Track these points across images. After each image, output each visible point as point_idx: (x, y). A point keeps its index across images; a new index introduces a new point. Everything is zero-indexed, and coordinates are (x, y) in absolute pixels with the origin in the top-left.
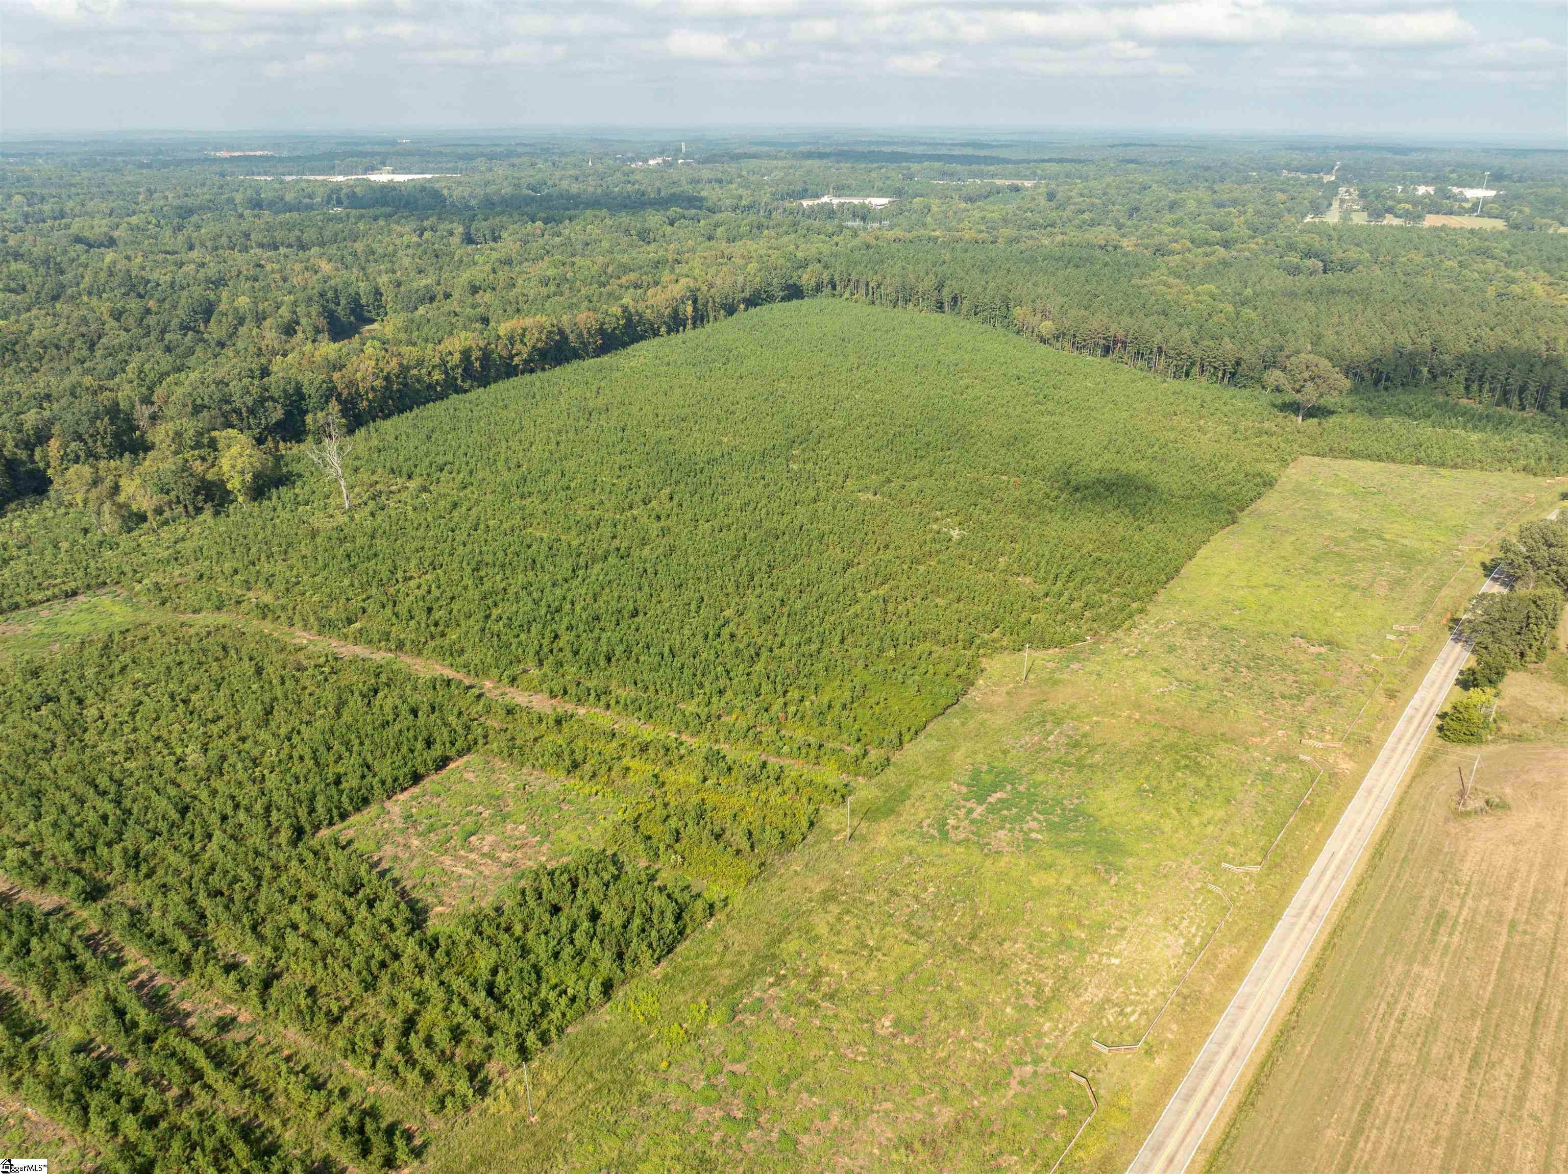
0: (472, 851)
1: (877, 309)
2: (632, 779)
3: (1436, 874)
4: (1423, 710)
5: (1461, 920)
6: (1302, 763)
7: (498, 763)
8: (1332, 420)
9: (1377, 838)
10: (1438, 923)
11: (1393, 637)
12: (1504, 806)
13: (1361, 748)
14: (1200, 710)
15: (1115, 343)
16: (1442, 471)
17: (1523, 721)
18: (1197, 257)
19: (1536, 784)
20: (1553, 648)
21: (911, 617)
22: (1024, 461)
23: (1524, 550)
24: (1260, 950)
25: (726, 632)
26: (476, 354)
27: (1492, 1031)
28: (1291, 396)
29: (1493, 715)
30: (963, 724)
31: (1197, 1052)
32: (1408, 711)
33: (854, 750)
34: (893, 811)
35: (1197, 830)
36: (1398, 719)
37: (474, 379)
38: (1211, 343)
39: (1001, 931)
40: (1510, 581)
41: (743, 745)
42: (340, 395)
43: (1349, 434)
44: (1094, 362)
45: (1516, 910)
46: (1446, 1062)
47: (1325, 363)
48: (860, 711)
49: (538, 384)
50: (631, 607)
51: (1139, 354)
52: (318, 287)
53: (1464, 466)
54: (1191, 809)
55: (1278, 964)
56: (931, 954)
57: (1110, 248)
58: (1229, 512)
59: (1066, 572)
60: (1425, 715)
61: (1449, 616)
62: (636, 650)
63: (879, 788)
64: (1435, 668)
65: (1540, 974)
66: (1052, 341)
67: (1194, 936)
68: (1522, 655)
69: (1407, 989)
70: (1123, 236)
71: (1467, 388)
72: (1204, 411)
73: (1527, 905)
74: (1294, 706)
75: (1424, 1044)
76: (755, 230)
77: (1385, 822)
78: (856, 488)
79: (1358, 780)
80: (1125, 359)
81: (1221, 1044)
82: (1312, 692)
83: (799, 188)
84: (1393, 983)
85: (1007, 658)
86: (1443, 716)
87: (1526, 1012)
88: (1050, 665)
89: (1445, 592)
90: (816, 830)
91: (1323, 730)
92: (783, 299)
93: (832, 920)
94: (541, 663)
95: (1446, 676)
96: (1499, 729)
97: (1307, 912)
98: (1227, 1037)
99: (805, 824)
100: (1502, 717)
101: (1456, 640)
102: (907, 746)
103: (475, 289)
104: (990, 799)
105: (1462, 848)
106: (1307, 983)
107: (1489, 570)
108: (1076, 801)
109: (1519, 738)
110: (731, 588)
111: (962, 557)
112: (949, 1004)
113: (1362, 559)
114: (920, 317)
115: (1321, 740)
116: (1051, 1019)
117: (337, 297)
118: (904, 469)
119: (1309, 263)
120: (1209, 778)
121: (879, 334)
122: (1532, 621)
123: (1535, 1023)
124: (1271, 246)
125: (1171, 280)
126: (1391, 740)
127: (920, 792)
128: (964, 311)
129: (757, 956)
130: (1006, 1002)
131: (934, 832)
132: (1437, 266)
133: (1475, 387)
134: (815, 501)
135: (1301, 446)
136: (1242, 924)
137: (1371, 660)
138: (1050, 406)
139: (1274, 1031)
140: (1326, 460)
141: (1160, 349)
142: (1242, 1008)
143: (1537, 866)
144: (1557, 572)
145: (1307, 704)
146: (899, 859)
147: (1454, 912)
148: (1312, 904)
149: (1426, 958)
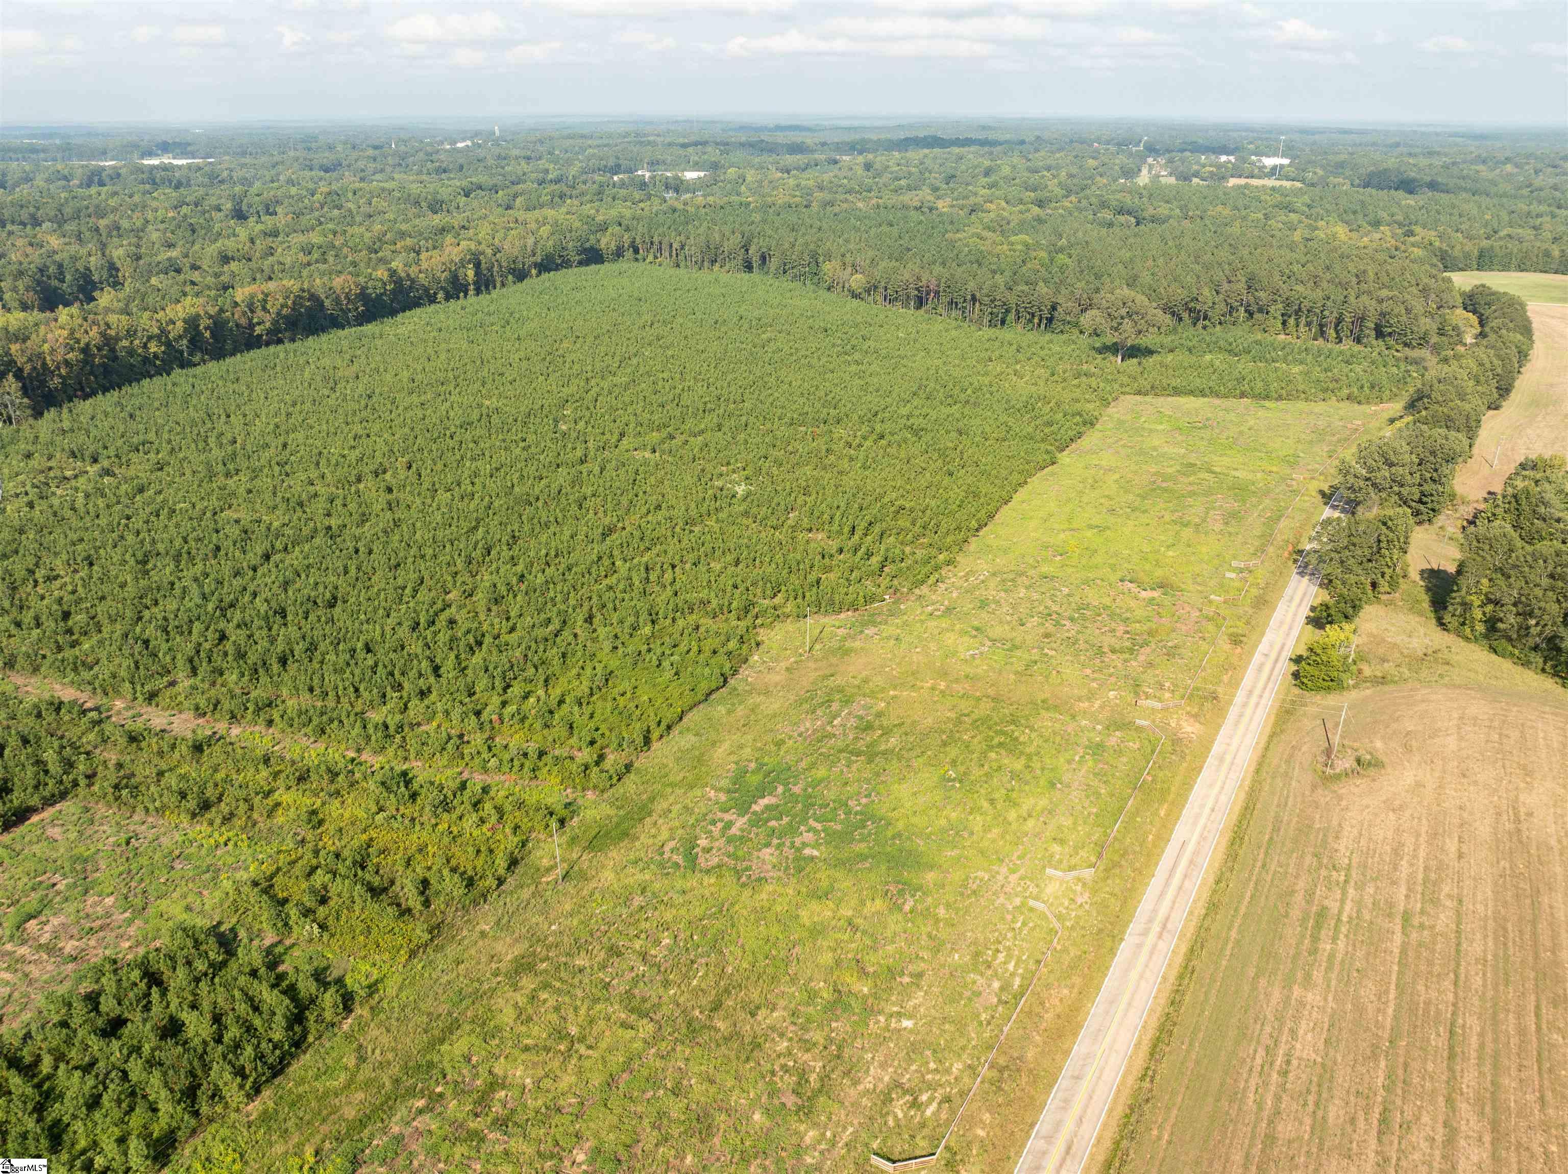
0: (24, 942)
1: (682, 271)
2: (280, 818)
3: (1308, 859)
4: (1273, 656)
5: (1345, 918)
6: (1139, 729)
7: (101, 810)
8: (1151, 361)
9: (1235, 817)
10: (1318, 926)
11: (1232, 575)
12: (1377, 764)
13: (1208, 705)
14: (1017, 673)
15: (928, 294)
16: (1267, 403)
17: (1384, 660)
18: (1012, 213)
19: (1408, 733)
20: (1404, 576)
21: (678, 585)
22: (825, 411)
23: (1364, 472)
24: (1099, 988)
25: (444, 617)
26: (204, 323)
27: (1400, 1072)
28: (1110, 338)
29: (1353, 656)
30: (729, 712)
31: (1018, 1154)
32: (1257, 658)
33: (585, 755)
34: (625, 834)
35: (1014, 826)
36: (1246, 668)
37: (207, 352)
38: (1025, 288)
39: (755, 995)
40: (1352, 506)
41: (441, 761)
42: (21, 370)
43: (1170, 372)
44: (907, 315)
45: (1407, 897)
46: (1349, 1129)
47: (1141, 299)
48: (599, 704)
49: (282, 355)
50: (328, 595)
51: (952, 304)
52: (38, 261)
53: (1289, 397)
54: (1008, 799)
55: (1122, 1006)
56: (656, 1038)
57: (925, 210)
58: (1047, 452)
59: (864, 524)
60: (1276, 661)
61: (1290, 548)
62: (322, 647)
63: (612, 804)
64: (1281, 607)
65: (1447, 984)
66: (864, 295)
67: (1013, 975)
68: (1374, 585)
69: (1289, 1024)
70: (938, 198)
71: (1284, 323)
72: (1020, 356)
73: (1419, 889)
74: (1126, 661)
75: (1317, 1104)
76: (557, 199)
77: (1242, 796)
78: (631, 447)
79: (1206, 745)
80: (939, 310)
81: (1049, 1139)
82: (1146, 644)
83: (611, 163)
84: (1270, 1017)
85: (790, 626)
86: (1298, 660)
87: (1438, 1040)
88: (841, 632)
89: (1283, 523)
90: (519, 870)
91: (1162, 687)
92: (580, 263)
93: (521, 1000)
94: (194, 671)
95: (1295, 615)
96: (1360, 671)
97: (1156, 928)
98: (1058, 1125)
99: (501, 863)
100: (1361, 657)
101: (1302, 574)
102: (655, 745)
103: (226, 259)
104: (755, 808)
105: (1335, 823)
106: (1161, 1029)
107: (1326, 497)
108: (864, 801)
109: (1383, 680)
110: (460, 564)
111: (746, 514)
112: (674, 1115)
113: (1192, 494)
114: (724, 277)
115: (1160, 700)
116: (816, 1125)
117: (62, 273)
118: (690, 424)
119: (1122, 219)
120: (1029, 757)
121: (678, 293)
122: (1383, 545)
123: (1452, 1056)
124: (1084, 203)
125: (985, 234)
126: (1240, 697)
127: (665, 805)
128: (772, 269)
129: (405, 1068)
130: (754, 1104)
131: (678, 858)
132: (1244, 218)
133: (1292, 321)
134: (582, 462)
135: (1122, 385)
136: (1073, 952)
137: (1210, 602)
138: (857, 356)
139: (1120, 1110)
140: (1148, 399)
141: (974, 299)
142: (1078, 1078)
143: (1423, 838)
144: (1399, 494)
145: (1141, 658)
146: (628, 901)
147: (1334, 907)
148: (1160, 917)
149: (1308, 977)
